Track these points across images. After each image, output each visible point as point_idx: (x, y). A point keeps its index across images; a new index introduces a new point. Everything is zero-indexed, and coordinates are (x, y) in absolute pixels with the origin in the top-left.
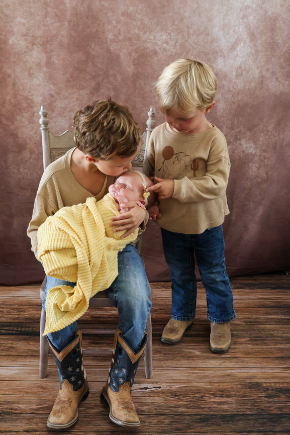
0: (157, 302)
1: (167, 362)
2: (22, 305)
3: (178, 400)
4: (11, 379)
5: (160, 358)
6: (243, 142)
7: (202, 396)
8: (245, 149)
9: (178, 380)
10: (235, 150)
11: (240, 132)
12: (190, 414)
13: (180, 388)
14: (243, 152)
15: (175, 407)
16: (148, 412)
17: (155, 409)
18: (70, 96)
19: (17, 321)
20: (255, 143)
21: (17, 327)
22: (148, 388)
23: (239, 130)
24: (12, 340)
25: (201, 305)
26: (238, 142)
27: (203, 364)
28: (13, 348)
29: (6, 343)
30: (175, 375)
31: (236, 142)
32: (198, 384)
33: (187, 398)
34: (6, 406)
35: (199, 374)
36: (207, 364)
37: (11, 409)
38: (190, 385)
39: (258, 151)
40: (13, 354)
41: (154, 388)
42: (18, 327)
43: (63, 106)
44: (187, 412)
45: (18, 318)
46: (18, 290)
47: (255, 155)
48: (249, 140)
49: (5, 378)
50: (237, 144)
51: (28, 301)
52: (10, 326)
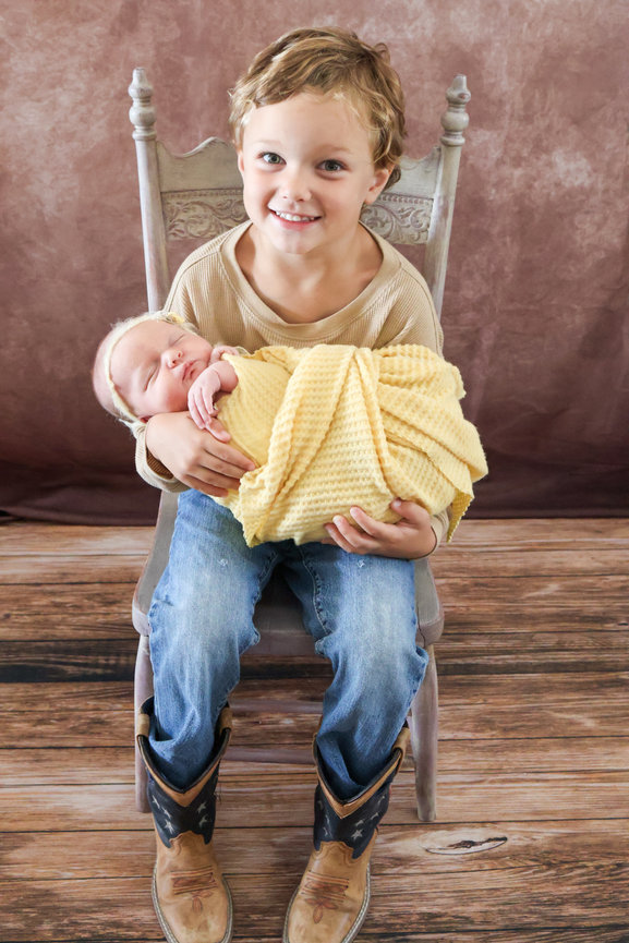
0: (463, 563)
1: (512, 754)
2: (111, 583)
3: (558, 881)
4: (107, 826)
5: (495, 742)
6: (558, 157)
7: (620, 866)
8: (561, 176)
9: (552, 813)
10: (535, 180)
11: (549, 128)
12: (594, 924)
13: (558, 839)
14: (558, 185)
15: (551, 903)
16: (483, 923)
17: (501, 912)
18: (50, 41)
19: (103, 634)
20: (591, 156)
21: (106, 654)
22: (472, 844)
23: (547, 122)
24: (97, 696)
25: (579, 570)
26: (544, 157)
27: (607, 758)
28: (101, 722)
29: (80, 706)
30: (537, 796)
31: (537, 158)
32: (605, 826)
33: (579, 871)
34: (103, 917)
35: (602, 793)
36: (618, 758)
37: (117, 925)
38: (581, 828)
39: (600, 179)
40: (103, 743)
41: (489, 840)
42: (109, 654)
43: (32, 69)
44: (584, 918)
45: (106, 626)
46: (98, 535)
47: (592, 190)
48: (575, 150)
49: (90, 822)
50: (541, 163)
51: (126, 569)
52: (87, 652)
